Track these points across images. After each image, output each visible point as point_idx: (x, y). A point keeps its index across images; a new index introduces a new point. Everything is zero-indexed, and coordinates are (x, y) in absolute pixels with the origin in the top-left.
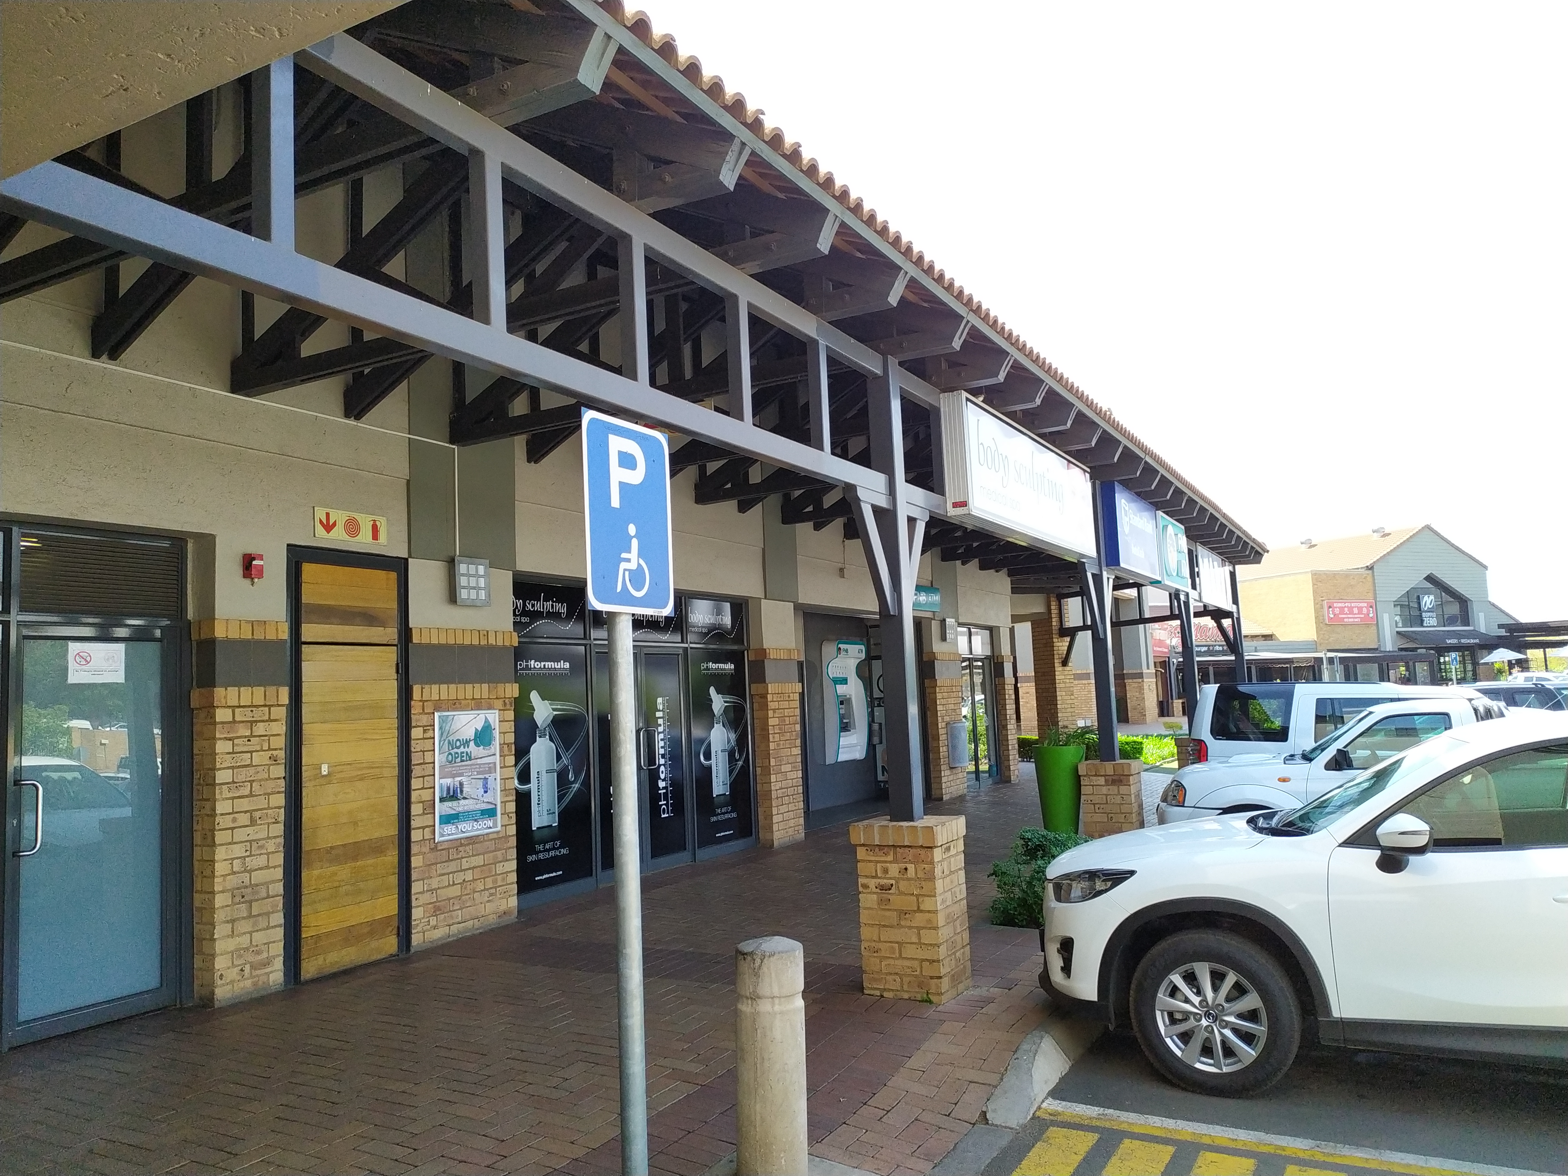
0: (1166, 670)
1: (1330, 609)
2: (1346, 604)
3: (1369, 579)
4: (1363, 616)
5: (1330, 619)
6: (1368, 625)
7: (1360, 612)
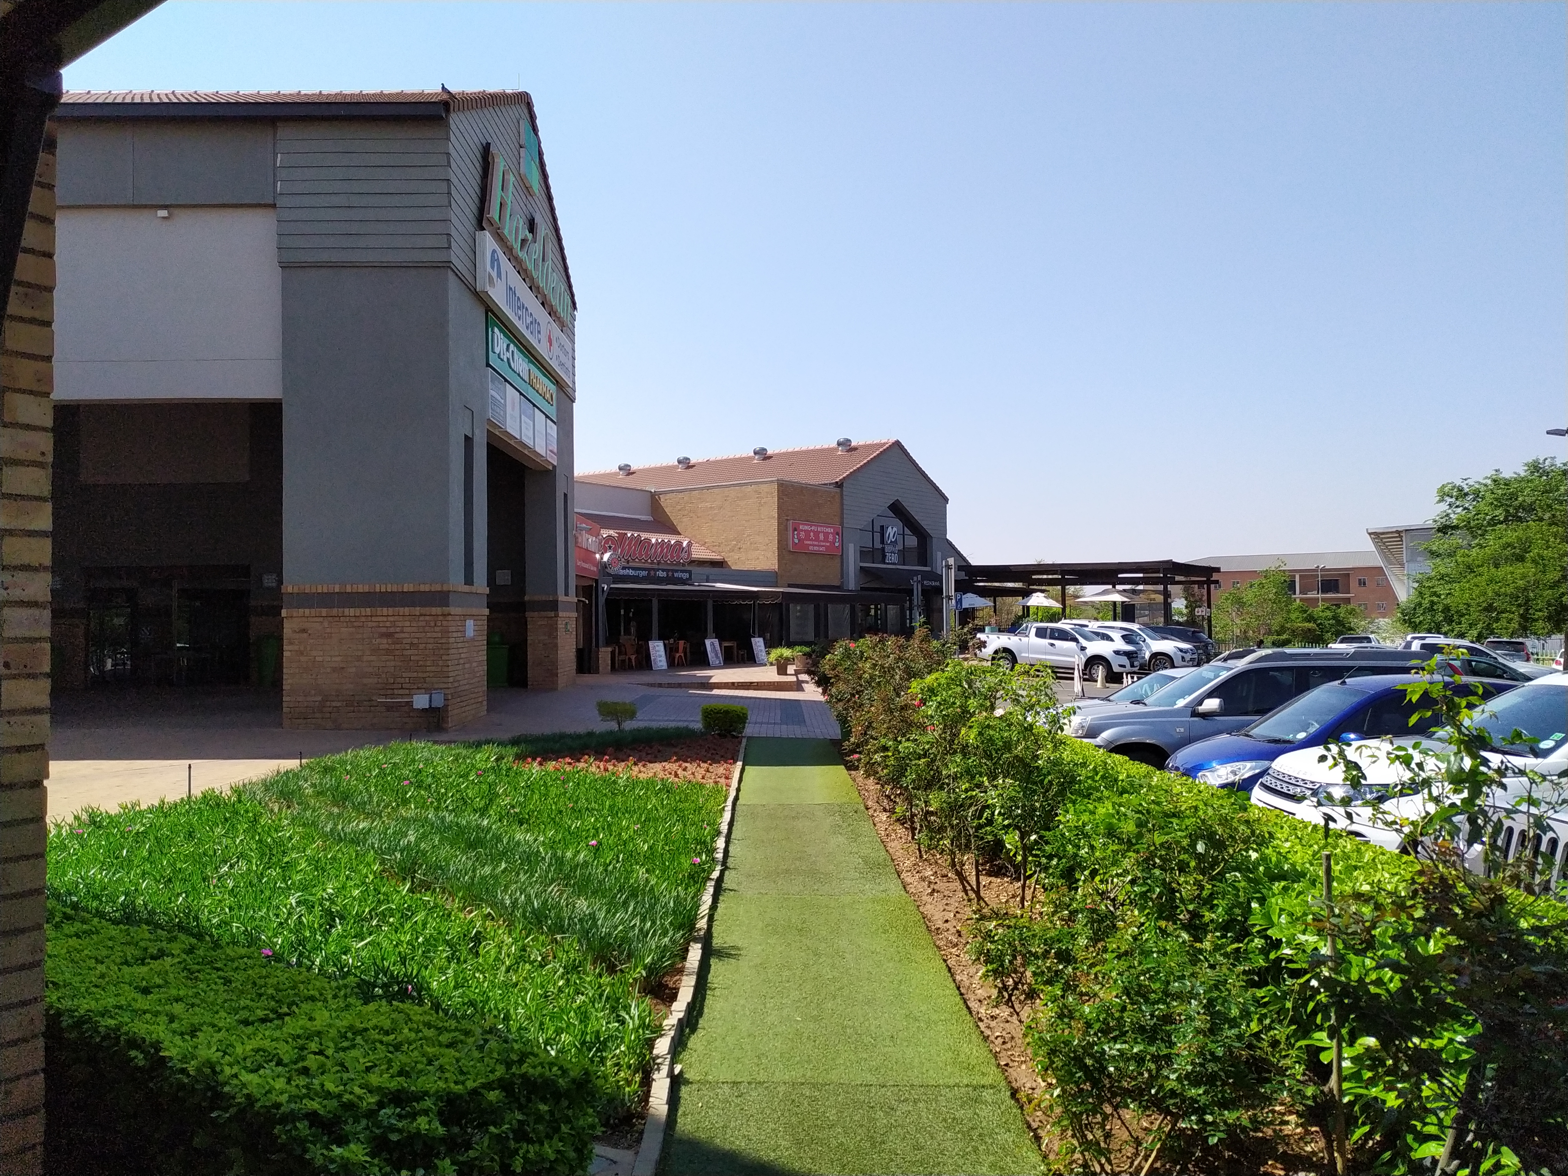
0: (590, 600)
1: (795, 532)
2: (813, 527)
3: (838, 498)
4: (828, 544)
5: (794, 544)
6: (832, 556)
7: (826, 539)
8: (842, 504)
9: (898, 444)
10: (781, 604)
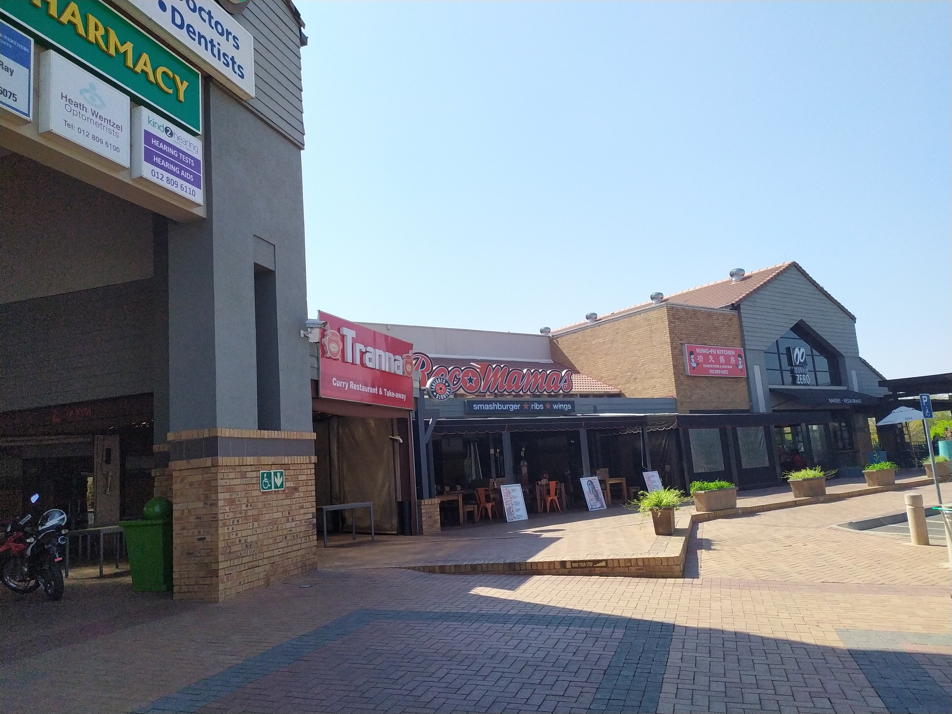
0: (405, 438)
1: (692, 356)
2: (711, 351)
3: (735, 320)
4: (731, 367)
6: (737, 379)
7: (728, 362)
8: (741, 327)
9: (794, 266)
10: (677, 429)
